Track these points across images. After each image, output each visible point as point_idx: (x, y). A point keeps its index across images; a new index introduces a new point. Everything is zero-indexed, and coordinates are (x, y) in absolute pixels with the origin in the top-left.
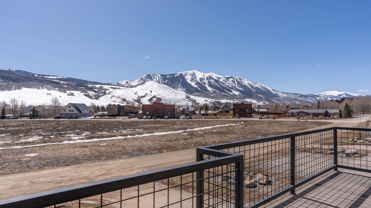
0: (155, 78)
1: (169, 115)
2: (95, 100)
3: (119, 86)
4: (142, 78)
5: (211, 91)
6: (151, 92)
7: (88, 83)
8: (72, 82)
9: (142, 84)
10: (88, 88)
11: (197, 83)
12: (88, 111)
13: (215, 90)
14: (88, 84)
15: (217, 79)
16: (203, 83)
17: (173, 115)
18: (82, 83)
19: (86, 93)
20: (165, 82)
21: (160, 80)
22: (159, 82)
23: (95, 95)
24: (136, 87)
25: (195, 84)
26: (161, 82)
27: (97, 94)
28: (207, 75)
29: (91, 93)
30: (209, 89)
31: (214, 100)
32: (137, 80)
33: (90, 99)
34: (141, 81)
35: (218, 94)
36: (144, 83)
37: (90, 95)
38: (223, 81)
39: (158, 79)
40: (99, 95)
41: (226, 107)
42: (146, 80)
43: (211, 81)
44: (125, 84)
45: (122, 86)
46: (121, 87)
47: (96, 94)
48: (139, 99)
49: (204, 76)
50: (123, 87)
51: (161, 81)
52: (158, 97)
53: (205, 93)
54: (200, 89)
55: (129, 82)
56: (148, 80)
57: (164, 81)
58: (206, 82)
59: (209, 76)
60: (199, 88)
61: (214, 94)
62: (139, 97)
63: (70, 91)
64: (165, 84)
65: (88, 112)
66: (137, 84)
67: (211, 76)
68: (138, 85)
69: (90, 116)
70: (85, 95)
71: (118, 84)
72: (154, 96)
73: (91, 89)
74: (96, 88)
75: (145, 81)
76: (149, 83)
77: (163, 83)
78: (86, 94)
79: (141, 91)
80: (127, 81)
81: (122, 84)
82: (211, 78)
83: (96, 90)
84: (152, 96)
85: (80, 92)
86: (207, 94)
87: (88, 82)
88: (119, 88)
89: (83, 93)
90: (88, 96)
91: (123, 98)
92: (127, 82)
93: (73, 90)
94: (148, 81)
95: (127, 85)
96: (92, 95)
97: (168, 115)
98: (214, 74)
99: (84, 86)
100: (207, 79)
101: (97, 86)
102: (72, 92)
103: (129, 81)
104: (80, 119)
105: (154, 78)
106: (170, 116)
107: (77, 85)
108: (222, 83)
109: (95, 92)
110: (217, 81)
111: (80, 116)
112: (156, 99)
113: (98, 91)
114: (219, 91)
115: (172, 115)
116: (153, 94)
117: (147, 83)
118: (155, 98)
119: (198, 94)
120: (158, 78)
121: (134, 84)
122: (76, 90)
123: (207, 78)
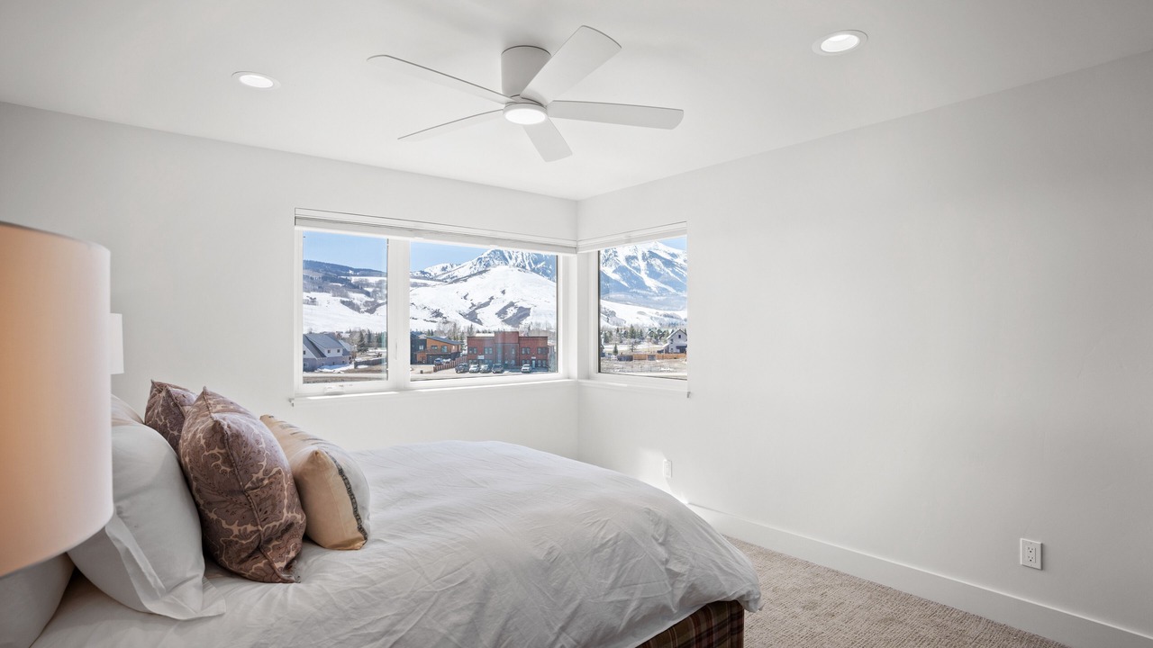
0: (513, 257)
1: (534, 362)
2: (367, 314)
3: (425, 278)
4: (481, 259)
5: (654, 289)
6: (503, 292)
7: (351, 272)
8: (314, 270)
9: (480, 273)
10: (351, 284)
11: (620, 270)
12: (339, 351)
13: (663, 286)
14: (349, 275)
15: (669, 258)
16: (634, 268)
17: (544, 362)
18: (336, 272)
19: (346, 296)
20: (539, 266)
21: (527, 263)
22: (524, 267)
23: (367, 302)
24: (465, 281)
25: (614, 272)
26: (528, 267)
27: (373, 300)
28: (644, 248)
29: (357, 298)
30: (649, 282)
31: (661, 312)
32: (469, 264)
33: (356, 313)
34: (478, 266)
35: (673, 295)
36: (485, 271)
37: (355, 301)
38: (683, 263)
39: (520, 260)
40: (375, 301)
41: (680, 336)
42: (491, 262)
43: (653, 263)
44: (439, 273)
45: (432, 279)
46: (429, 282)
47: (369, 299)
48: (474, 311)
49: (636, 250)
50: (435, 280)
51: (529, 263)
52: (519, 305)
53: (638, 294)
54: (626, 284)
55: (449, 269)
56: (496, 262)
57: (536, 263)
58: (643, 265)
59: (650, 252)
60: (624, 280)
61: (662, 295)
62: (473, 305)
63: (308, 294)
64: (538, 273)
65: (340, 354)
66: (468, 273)
67: (655, 251)
68: (470, 276)
69: (344, 363)
70: (343, 302)
71: (423, 272)
72: (512, 304)
73: (358, 287)
74: (368, 285)
75: (488, 265)
76: (498, 270)
77: (533, 270)
78: (345, 299)
79: (478, 290)
80: (445, 265)
81: (433, 274)
82: (653, 255)
83: (370, 290)
84: (505, 304)
85: (331, 294)
86: (645, 296)
87: (352, 269)
88: (425, 285)
89: (339, 298)
90: (350, 305)
91: (435, 309)
92: (444, 269)
93: (314, 290)
94: (495, 266)
95: (444, 276)
96: (359, 303)
97: (531, 363)
98: (661, 246)
99: (342, 281)
100: (644, 258)
101: (372, 280)
102: (313, 295)
103: (448, 265)
104: (321, 372)
105: (511, 258)
106: (536, 365)
107: (325, 278)
108: (681, 268)
109: (368, 294)
110: (668, 263)
111: (321, 366)
112: (515, 311)
113: (373, 291)
114: (674, 288)
115: (539, 362)
116: (508, 298)
117: (493, 270)
118: (512, 308)
119: (622, 296)
120: (520, 256)
121: (461, 273)
122: (321, 289)
123: (644, 255)
